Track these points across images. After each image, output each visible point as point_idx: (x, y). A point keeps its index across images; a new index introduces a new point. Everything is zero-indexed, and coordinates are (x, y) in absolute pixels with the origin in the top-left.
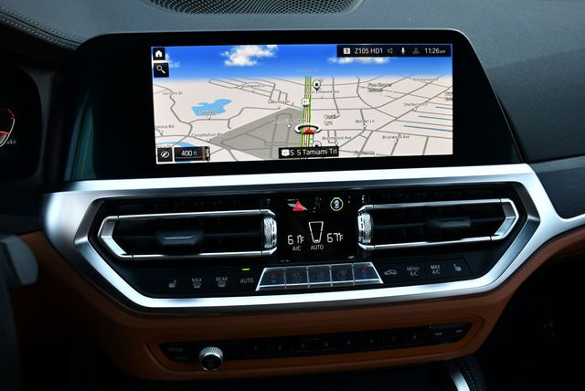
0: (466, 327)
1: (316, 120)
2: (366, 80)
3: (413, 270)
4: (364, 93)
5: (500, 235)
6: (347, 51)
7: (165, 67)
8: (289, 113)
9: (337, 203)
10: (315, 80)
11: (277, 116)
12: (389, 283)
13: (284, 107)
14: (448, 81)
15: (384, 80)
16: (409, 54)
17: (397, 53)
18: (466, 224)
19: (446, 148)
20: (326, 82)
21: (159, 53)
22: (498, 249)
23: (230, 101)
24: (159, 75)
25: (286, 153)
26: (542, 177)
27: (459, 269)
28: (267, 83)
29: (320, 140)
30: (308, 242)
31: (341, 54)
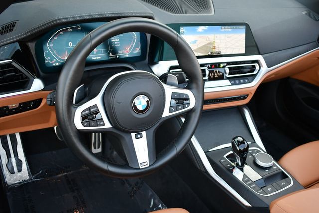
0: (248, 95)
1: (216, 45)
2: (227, 35)
3: (237, 81)
4: (226, 38)
5: (255, 73)
6: (223, 28)
7: (184, 32)
8: (210, 44)
9: (222, 65)
10: (216, 35)
11: (208, 44)
12: (232, 84)
13: (209, 42)
14: (244, 35)
15: (231, 35)
16: (236, 29)
17: (234, 28)
18: (249, 70)
19: (243, 52)
20: (218, 36)
21: (182, 29)
22: (255, 76)
23: (197, 41)
24: (182, 34)
25: (209, 53)
26: (264, 58)
27: (246, 81)
28: (206, 36)
29: (216, 50)
30: (214, 75)
31: (222, 29)
